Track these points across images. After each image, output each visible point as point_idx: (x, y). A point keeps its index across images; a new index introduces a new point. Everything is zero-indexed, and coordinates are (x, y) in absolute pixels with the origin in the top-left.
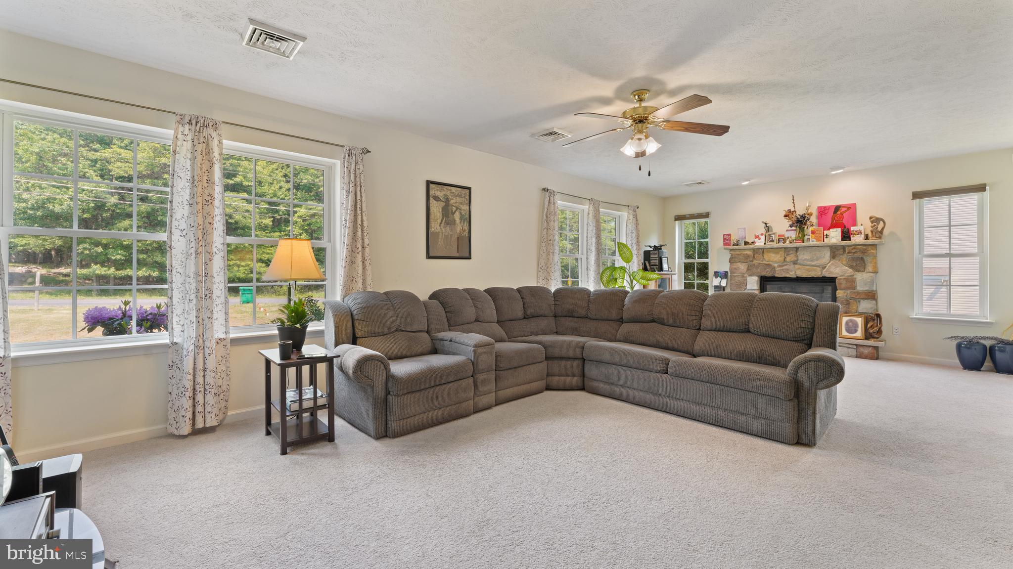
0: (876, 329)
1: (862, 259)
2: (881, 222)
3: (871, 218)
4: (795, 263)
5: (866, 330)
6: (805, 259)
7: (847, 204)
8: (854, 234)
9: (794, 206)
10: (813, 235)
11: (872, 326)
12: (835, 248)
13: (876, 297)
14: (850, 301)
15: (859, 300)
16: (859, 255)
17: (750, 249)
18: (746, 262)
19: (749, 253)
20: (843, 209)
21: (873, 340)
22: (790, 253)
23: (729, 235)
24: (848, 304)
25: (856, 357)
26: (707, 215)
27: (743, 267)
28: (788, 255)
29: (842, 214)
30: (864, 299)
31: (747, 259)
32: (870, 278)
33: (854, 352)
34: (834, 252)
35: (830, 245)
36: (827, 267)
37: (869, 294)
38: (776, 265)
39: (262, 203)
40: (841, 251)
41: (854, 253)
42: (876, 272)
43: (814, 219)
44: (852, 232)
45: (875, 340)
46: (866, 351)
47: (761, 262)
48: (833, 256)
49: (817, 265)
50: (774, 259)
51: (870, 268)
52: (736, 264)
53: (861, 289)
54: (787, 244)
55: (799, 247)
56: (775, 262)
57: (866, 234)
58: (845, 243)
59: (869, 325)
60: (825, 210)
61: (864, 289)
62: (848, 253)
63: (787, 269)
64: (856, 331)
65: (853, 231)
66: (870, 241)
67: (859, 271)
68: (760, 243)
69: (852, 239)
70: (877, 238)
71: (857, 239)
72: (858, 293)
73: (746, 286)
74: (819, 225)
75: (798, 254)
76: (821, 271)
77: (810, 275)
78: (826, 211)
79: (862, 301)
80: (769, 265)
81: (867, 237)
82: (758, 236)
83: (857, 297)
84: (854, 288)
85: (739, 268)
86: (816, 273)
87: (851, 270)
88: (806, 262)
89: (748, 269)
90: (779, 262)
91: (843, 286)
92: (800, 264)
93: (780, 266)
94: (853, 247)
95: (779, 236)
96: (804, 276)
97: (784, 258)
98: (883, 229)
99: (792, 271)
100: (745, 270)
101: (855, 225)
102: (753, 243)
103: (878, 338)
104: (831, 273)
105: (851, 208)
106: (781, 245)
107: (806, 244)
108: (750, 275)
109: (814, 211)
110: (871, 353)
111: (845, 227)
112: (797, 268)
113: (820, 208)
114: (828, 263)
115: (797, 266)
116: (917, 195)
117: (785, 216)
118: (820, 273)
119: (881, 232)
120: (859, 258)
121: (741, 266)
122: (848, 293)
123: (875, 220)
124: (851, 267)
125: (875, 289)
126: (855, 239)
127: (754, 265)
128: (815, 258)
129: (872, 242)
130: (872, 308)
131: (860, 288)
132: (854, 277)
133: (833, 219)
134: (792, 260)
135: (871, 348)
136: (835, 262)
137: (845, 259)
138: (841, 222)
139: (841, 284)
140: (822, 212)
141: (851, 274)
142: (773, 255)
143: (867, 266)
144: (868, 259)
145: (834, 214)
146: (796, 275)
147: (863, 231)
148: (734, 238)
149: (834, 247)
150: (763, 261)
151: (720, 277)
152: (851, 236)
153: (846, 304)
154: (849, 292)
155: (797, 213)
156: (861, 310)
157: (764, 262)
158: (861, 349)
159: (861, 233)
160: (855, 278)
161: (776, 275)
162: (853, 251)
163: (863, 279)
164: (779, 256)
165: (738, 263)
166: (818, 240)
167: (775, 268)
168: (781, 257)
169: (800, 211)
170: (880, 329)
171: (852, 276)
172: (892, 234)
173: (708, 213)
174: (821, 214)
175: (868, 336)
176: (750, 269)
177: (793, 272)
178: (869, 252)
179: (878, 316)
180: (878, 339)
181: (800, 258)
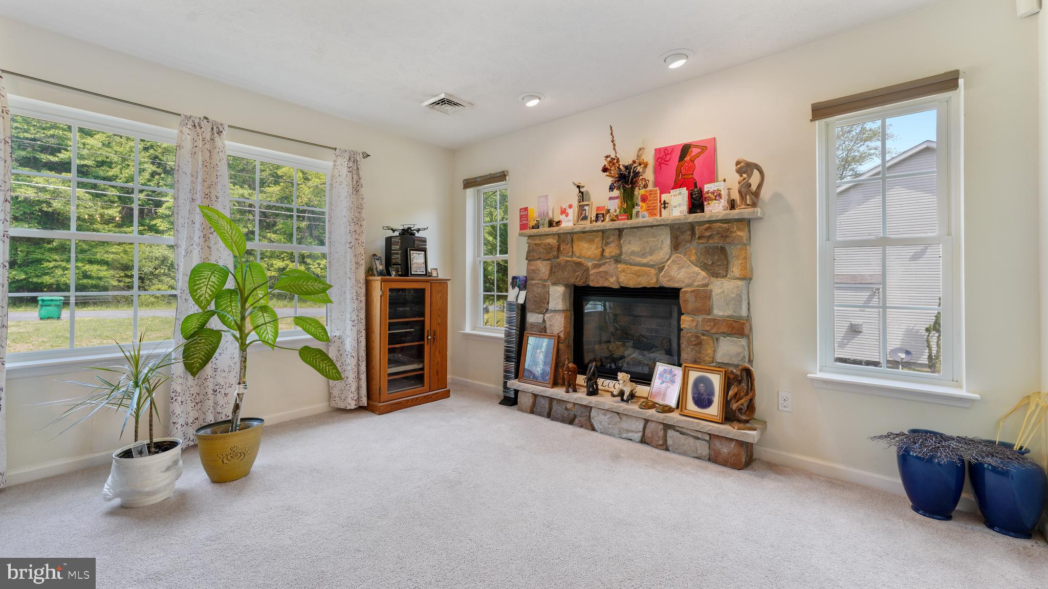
0: (744, 401)
1: (723, 249)
2: (756, 172)
3: (738, 163)
4: (617, 260)
5: (726, 403)
6: (633, 253)
7: (702, 141)
8: (710, 199)
9: (614, 149)
10: (644, 205)
11: (736, 394)
12: (679, 228)
13: (746, 331)
14: (702, 337)
15: (717, 336)
16: (716, 242)
17: (553, 235)
18: (548, 260)
19: (552, 241)
20: (695, 151)
21: (736, 425)
22: (611, 240)
23: (526, 209)
24: (699, 344)
25: (709, 460)
26: (501, 176)
27: (543, 267)
28: (607, 244)
29: (692, 161)
30: (726, 334)
31: (549, 253)
32: (735, 290)
33: (703, 448)
34: (677, 238)
35: (669, 222)
36: (666, 268)
37: (734, 324)
38: (590, 264)
39: (111, 189)
40: (687, 236)
41: (710, 237)
42: (747, 278)
43: (649, 175)
44: (707, 195)
45: (741, 425)
46: (725, 449)
47: (569, 259)
48: (676, 246)
49: (650, 263)
50: (587, 251)
51: (735, 270)
52: (535, 262)
53: (721, 314)
54: (607, 224)
55: (624, 229)
56: (589, 258)
57: (732, 198)
58: (694, 217)
59: (731, 393)
60: (666, 154)
61: (726, 314)
62: (699, 238)
63: (606, 272)
64: (709, 403)
65: (708, 192)
66: (735, 214)
67: (716, 275)
68: (568, 223)
69: (706, 209)
70: (748, 205)
71: (715, 209)
72: (715, 321)
73: (548, 303)
74: (656, 184)
75: (622, 241)
76: (657, 275)
77: (639, 283)
78: (668, 157)
79: (722, 338)
80: (579, 264)
81: (732, 205)
82: (565, 209)
83: (714, 331)
84: (709, 311)
85: (538, 270)
86: (648, 280)
87: (703, 273)
88: (633, 258)
89: (552, 272)
90: (593, 259)
91: (691, 306)
92: (626, 263)
93: (596, 266)
94: (707, 225)
95: (598, 208)
96: (632, 284)
97: (600, 250)
98: (760, 186)
99: (612, 276)
100: (547, 273)
101: (712, 179)
102: (558, 223)
103: (747, 422)
104: (671, 279)
105: (708, 149)
106: (599, 225)
107: (634, 222)
108: (554, 284)
109: (649, 157)
110: (734, 455)
111: (696, 187)
112: (620, 269)
113: (658, 151)
114: (668, 260)
115: (621, 266)
116: (821, 111)
117: (605, 170)
118: (655, 280)
119: (756, 194)
120: (717, 247)
121: (541, 265)
122: (698, 322)
123: (745, 168)
124: (704, 267)
125: (744, 313)
126: (711, 208)
127: (559, 264)
128: (647, 250)
129: (738, 214)
130: (738, 354)
131: (719, 311)
132: (709, 288)
133: (678, 171)
134: (613, 254)
135: (733, 444)
136: (678, 257)
137: (694, 251)
138: (691, 176)
139: (686, 301)
140: (662, 158)
141: (704, 282)
142: (586, 245)
143: (731, 265)
144: (732, 251)
145: (679, 162)
146: (619, 283)
147: (724, 193)
148: (534, 215)
149: (676, 226)
150: (572, 257)
151: (519, 287)
152: (705, 203)
153: (695, 345)
154: (700, 318)
155: (620, 163)
156: (720, 358)
157: (574, 259)
158: (717, 444)
159: (720, 195)
160: (711, 291)
161: (591, 284)
162: (708, 234)
163: (723, 292)
164: (594, 247)
165: (538, 262)
166: (652, 214)
167: (587, 270)
168: (597, 248)
169: (626, 158)
170: (751, 401)
171: (706, 285)
172: (777, 197)
173: (503, 172)
174: (660, 165)
175: (729, 417)
176: (554, 273)
177: (615, 279)
178: (734, 235)
179: (748, 373)
180: (748, 425)
181: (625, 249)
